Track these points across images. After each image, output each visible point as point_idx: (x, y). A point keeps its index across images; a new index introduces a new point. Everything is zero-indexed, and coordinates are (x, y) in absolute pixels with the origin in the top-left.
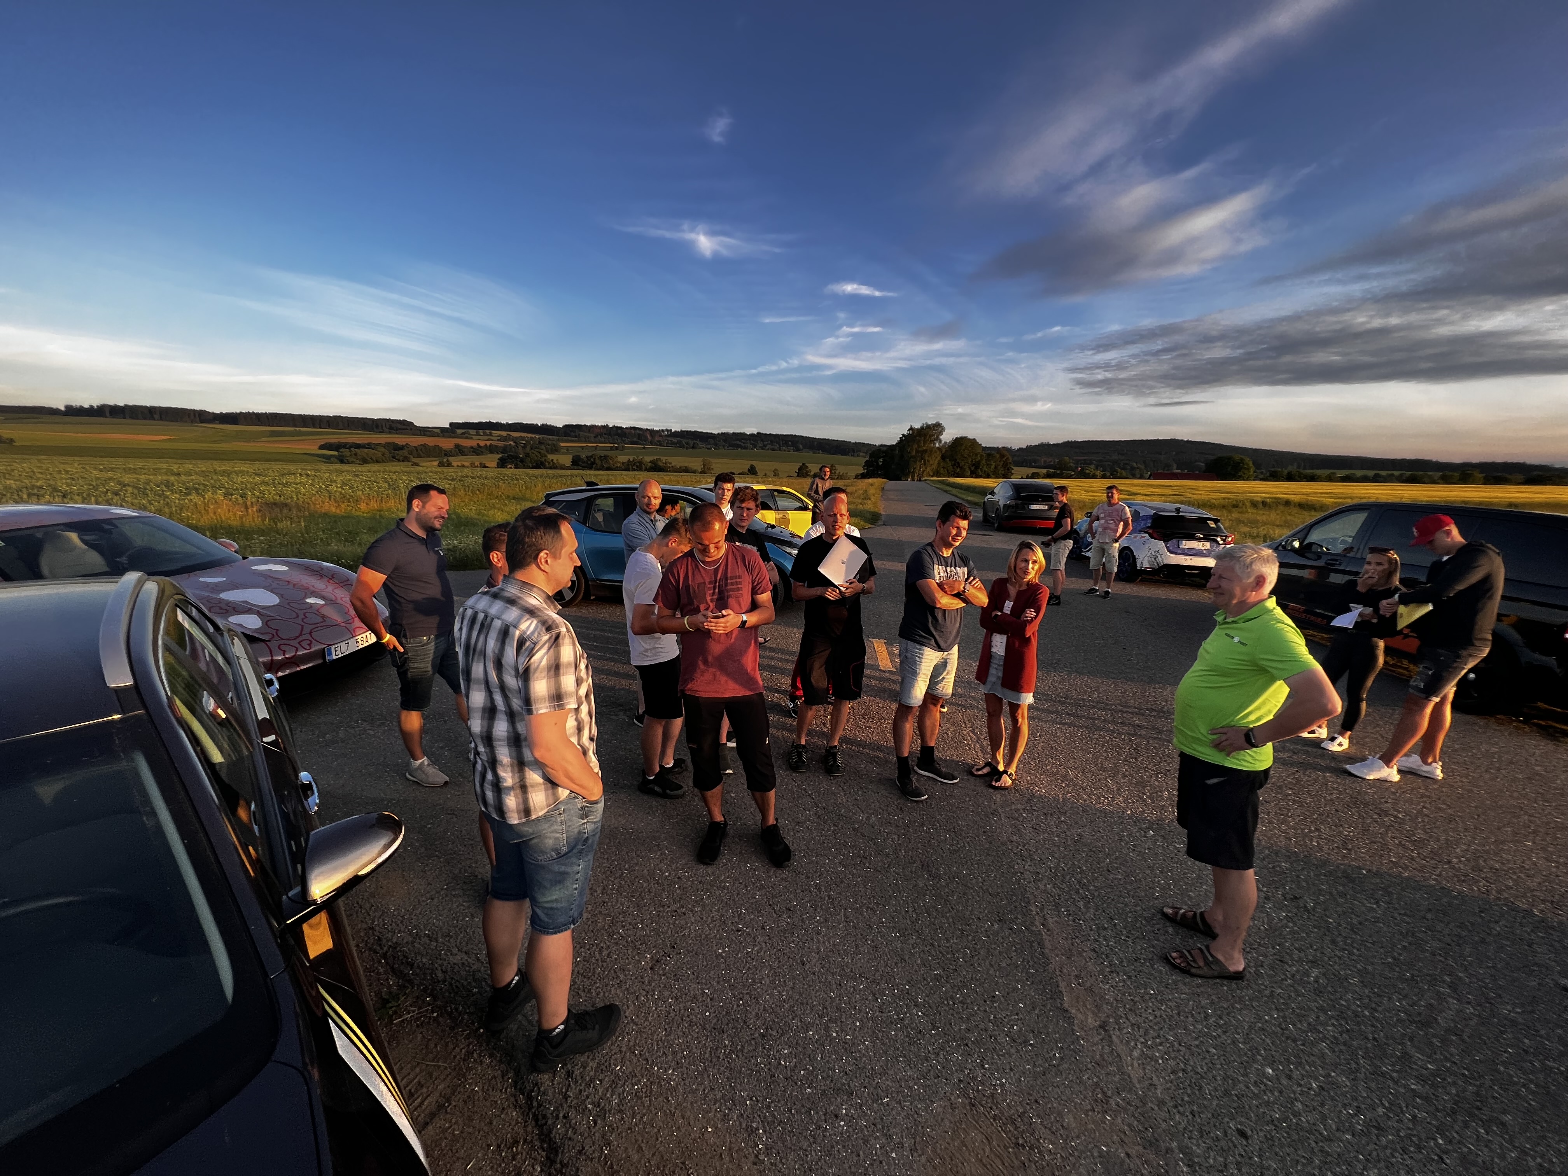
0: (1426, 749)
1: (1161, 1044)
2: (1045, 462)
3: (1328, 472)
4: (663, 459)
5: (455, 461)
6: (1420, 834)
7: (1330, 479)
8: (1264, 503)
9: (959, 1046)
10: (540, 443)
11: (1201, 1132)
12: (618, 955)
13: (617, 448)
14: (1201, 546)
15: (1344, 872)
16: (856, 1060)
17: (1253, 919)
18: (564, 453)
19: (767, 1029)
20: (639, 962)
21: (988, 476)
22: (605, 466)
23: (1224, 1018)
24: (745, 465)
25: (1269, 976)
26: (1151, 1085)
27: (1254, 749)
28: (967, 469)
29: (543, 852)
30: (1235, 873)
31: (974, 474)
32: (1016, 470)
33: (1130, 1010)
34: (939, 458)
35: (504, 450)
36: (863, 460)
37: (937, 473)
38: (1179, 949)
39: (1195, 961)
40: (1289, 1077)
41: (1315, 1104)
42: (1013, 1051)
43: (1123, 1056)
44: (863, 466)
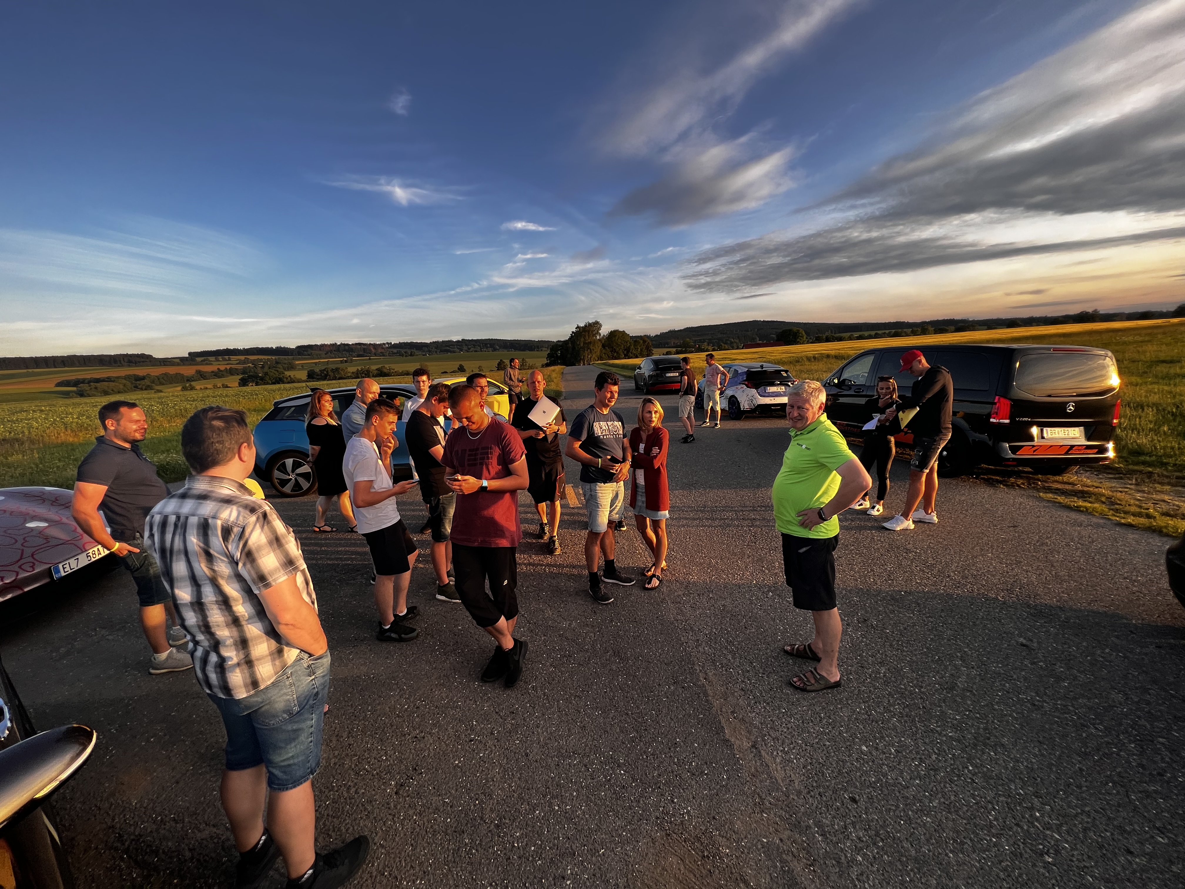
0: (926, 505)
1: (794, 748)
2: (674, 343)
3: (849, 334)
4: (387, 366)
5: (198, 385)
6: (931, 561)
7: (850, 339)
8: (814, 358)
9: (653, 790)
10: (277, 363)
11: (827, 806)
12: (365, 789)
13: (346, 362)
14: (779, 390)
15: (891, 596)
16: (576, 824)
17: (841, 641)
18: (299, 370)
19: (500, 819)
20: (385, 790)
21: (637, 357)
22: (338, 376)
23: (832, 717)
24: (455, 365)
25: (856, 679)
26: (790, 781)
27: (825, 522)
28: (622, 353)
29: (274, 716)
30: (825, 613)
31: (627, 356)
32: (655, 350)
33: (771, 728)
34: (600, 347)
35: (244, 372)
36: (546, 352)
37: (600, 358)
38: (798, 675)
39: (808, 681)
40: (877, 749)
41: (895, 764)
42: (693, 783)
43: (770, 764)
44: (547, 358)
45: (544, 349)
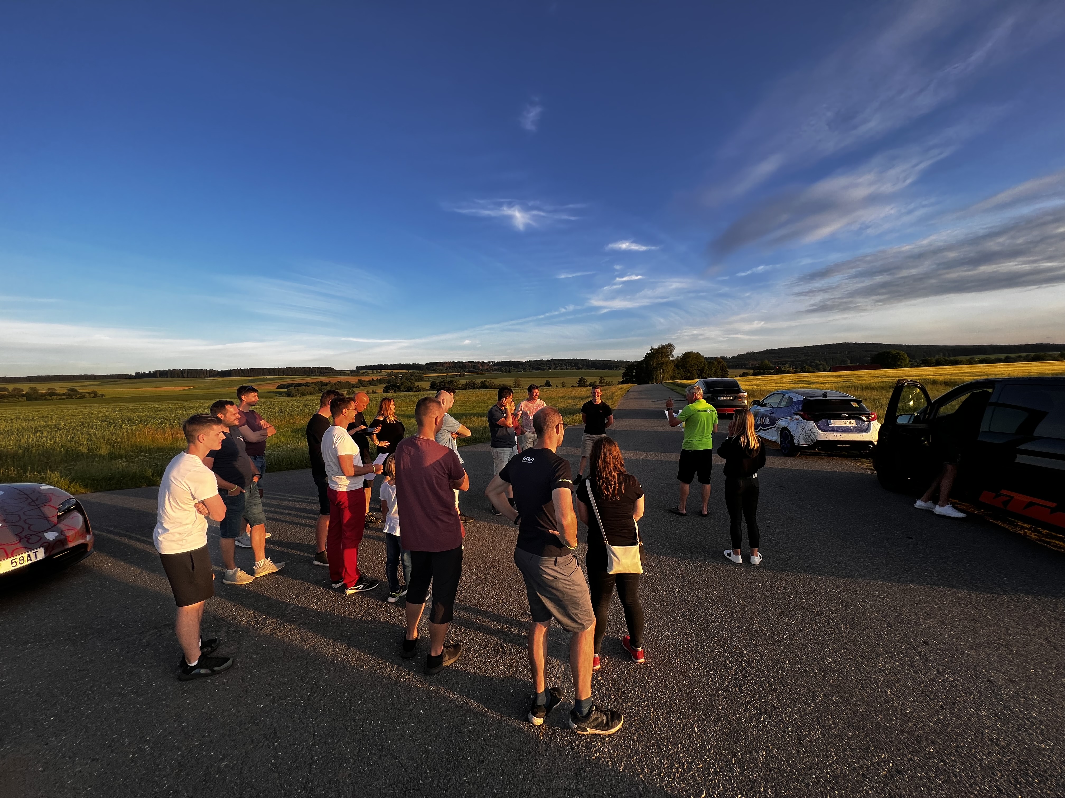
2: (752, 365)
3: (968, 357)
4: (489, 380)
7: (970, 362)
10: (411, 375)
13: (459, 376)
14: (847, 424)
18: (426, 381)
24: (543, 381)
28: (695, 374)
31: (701, 377)
32: (730, 372)
34: (673, 367)
35: (389, 381)
36: (622, 372)
37: (673, 378)
44: (622, 376)
45: (622, 368)
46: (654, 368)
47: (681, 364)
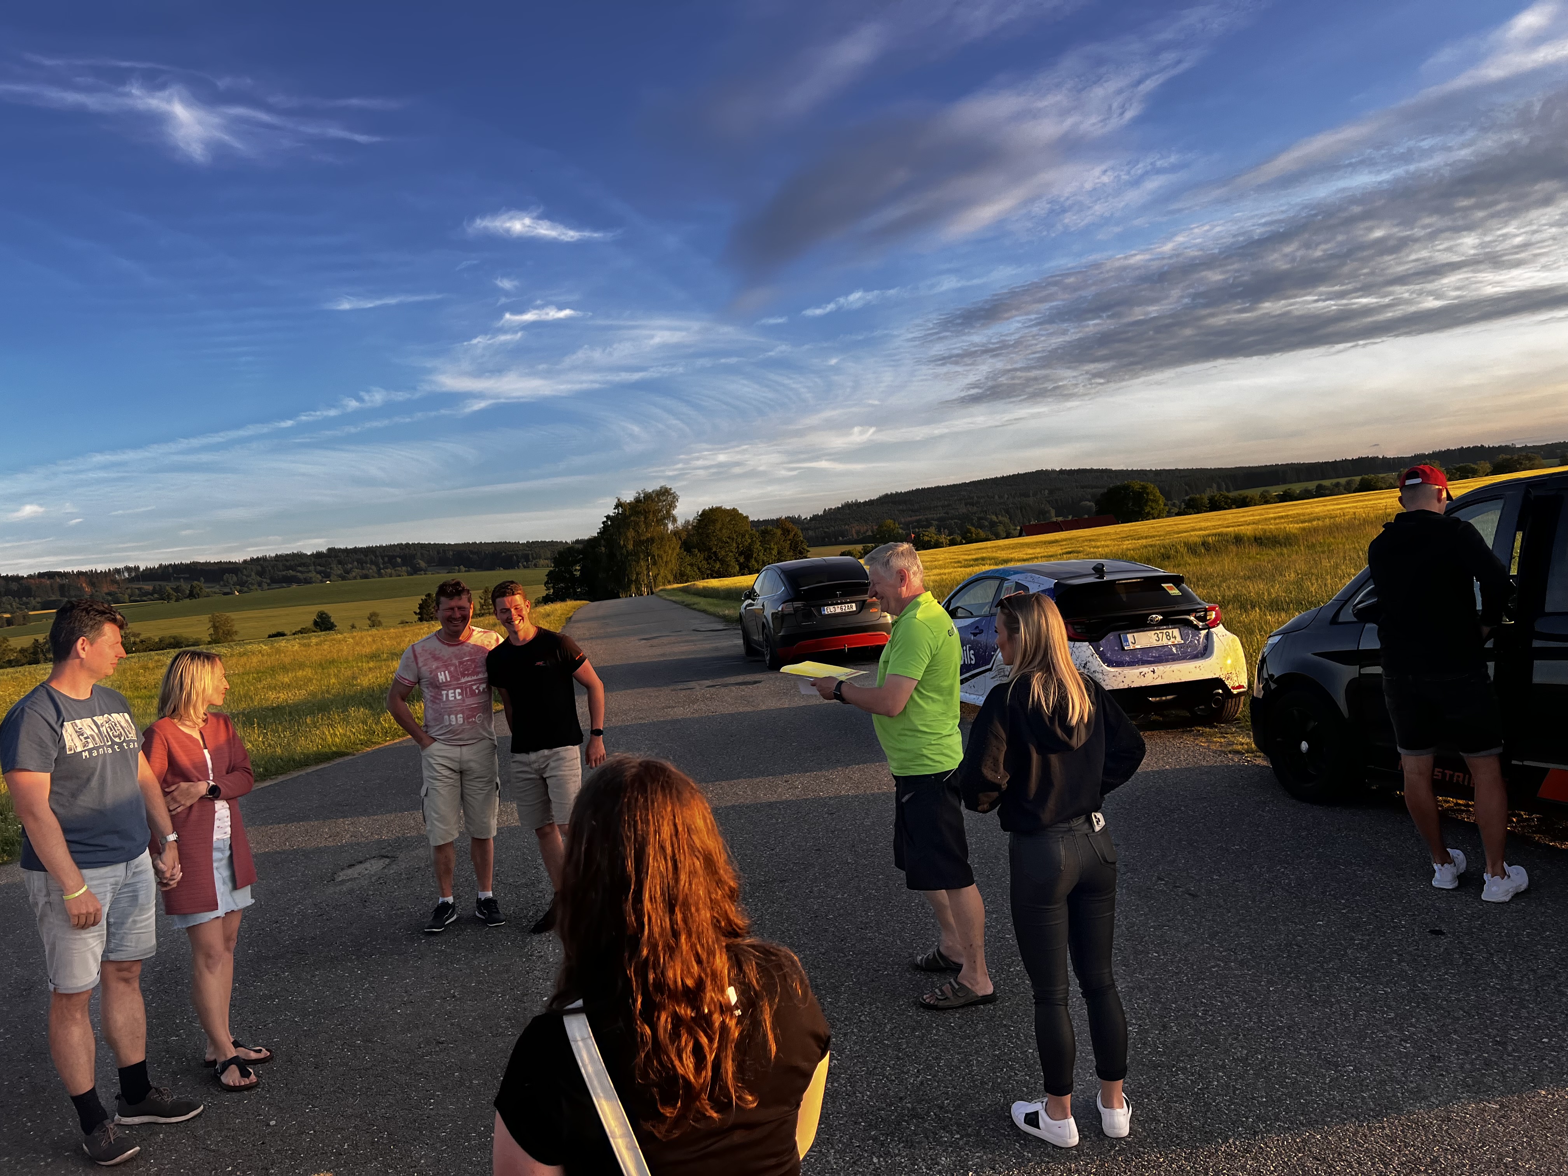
14: (1163, 640)
34: (679, 550)
44: (546, 583)
45: (542, 562)
46: (629, 553)
47: (695, 539)
